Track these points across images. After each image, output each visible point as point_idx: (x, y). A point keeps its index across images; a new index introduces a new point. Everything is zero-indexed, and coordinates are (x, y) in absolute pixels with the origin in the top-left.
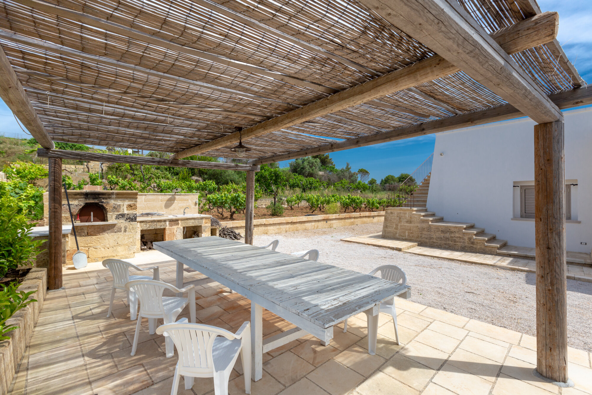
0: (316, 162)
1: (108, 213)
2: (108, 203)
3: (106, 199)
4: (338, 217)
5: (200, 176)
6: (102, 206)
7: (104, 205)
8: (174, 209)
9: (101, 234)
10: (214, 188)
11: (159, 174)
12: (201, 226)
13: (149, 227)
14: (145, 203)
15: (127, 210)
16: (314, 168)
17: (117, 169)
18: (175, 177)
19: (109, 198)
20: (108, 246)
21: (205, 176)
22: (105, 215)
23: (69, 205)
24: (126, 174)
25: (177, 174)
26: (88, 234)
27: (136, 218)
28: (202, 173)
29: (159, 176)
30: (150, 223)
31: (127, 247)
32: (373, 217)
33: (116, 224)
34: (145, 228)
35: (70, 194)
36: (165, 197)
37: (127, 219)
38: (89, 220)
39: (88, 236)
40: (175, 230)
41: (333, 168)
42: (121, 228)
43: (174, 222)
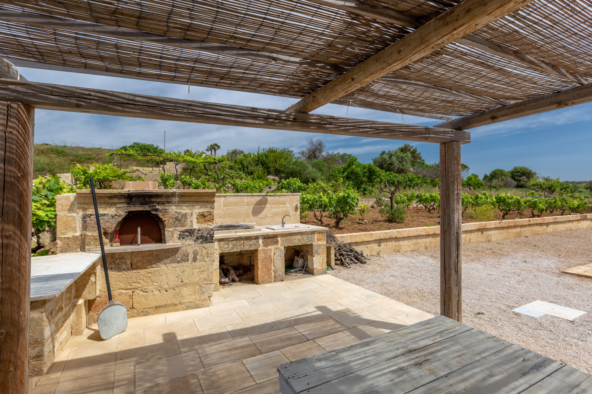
0: (406, 156)
1: (166, 229)
2: (166, 211)
3: (163, 203)
4: (498, 225)
5: (277, 175)
6: (157, 216)
7: (160, 215)
8: (266, 217)
9: (154, 266)
10: (299, 187)
11: (233, 174)
12: (311, 245)
13: (232, 248)
14: (225, 208)
15: (198, 223)
16: (405, 163)
17: (191, 170)
18: (249, 177)
19: (168, 202)
20: (166, 286)
21: (283, 175)
22: (162, 232)
23: (97, 215)
24: (200, 174)
25: (252, 174)
26: (133, 267)
27: (212, 237)
28: (278, 172)
29: (233, 176)
30: (234, 242)
31: (198, 287)
32: (547, 224)
33: (179, 248)
34: (226, 251)
35: (100, 197)
36: (252, 200)
37: (197, 238)
38: (133, 242)
39: (133, 269)
40: (273, 252)
41: (423, 164)
42: (188, 254)
43: (271, 240)
